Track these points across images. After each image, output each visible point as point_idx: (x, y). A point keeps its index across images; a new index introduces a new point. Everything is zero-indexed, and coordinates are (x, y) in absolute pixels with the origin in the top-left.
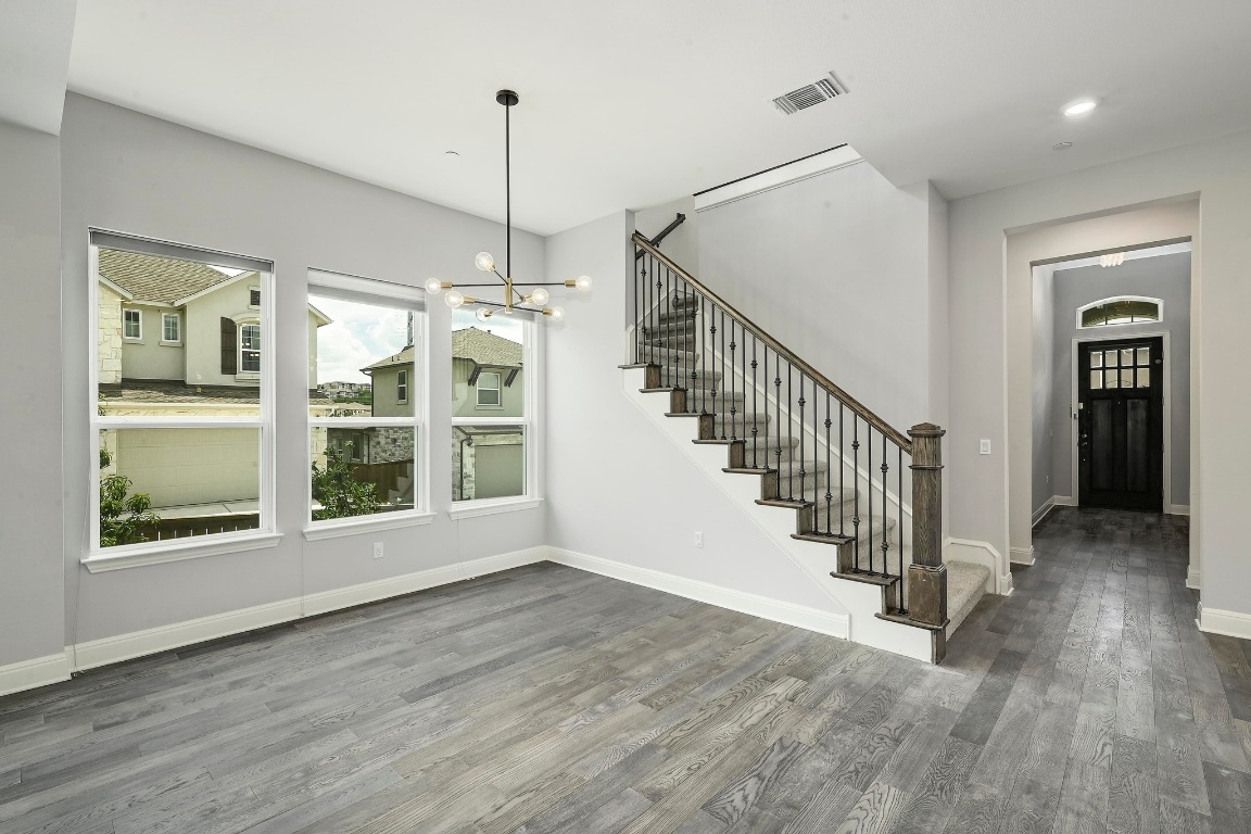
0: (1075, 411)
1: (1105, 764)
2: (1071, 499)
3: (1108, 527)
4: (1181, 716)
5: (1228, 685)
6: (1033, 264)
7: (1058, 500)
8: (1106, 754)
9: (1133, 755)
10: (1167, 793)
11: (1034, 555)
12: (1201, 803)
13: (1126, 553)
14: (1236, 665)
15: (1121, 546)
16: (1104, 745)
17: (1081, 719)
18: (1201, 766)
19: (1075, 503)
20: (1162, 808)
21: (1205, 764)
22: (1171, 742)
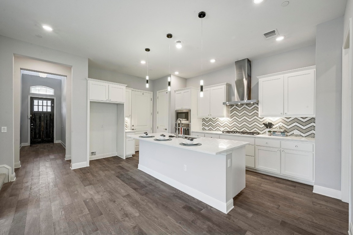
0: (29, 117)
1: (64, 217)
2: (28, 144)
3: (41, 150)
4: (75, 192)
5: (81, 180)
6: (21, 69)
7: (24, 144)
8: (63, 214)
9: (70, 209)
10: (80, 214)
11: (21, 164)
12: (86, 211)
13: (48, 155)
14: (81, 175)
15: (46, 154)
16: (62, 212)
17: (53, 208)
18: (83, 202)
19: (29, 144)
20: (80, 219)
21: (84, 201)
22: (76, 200)
